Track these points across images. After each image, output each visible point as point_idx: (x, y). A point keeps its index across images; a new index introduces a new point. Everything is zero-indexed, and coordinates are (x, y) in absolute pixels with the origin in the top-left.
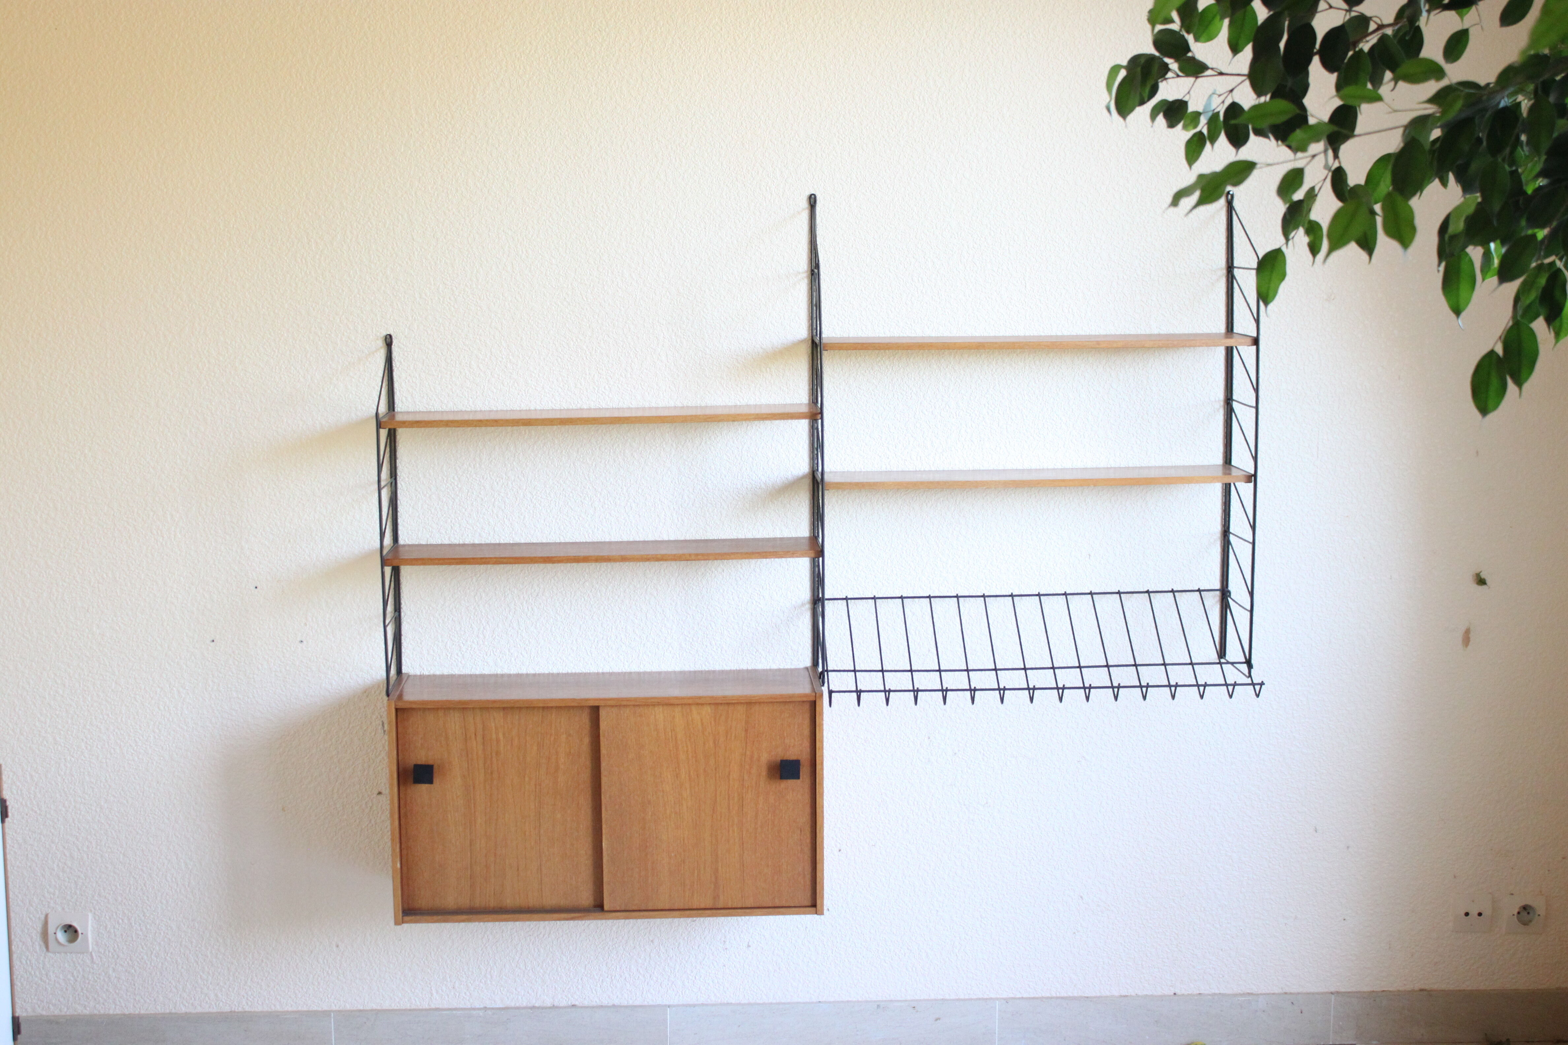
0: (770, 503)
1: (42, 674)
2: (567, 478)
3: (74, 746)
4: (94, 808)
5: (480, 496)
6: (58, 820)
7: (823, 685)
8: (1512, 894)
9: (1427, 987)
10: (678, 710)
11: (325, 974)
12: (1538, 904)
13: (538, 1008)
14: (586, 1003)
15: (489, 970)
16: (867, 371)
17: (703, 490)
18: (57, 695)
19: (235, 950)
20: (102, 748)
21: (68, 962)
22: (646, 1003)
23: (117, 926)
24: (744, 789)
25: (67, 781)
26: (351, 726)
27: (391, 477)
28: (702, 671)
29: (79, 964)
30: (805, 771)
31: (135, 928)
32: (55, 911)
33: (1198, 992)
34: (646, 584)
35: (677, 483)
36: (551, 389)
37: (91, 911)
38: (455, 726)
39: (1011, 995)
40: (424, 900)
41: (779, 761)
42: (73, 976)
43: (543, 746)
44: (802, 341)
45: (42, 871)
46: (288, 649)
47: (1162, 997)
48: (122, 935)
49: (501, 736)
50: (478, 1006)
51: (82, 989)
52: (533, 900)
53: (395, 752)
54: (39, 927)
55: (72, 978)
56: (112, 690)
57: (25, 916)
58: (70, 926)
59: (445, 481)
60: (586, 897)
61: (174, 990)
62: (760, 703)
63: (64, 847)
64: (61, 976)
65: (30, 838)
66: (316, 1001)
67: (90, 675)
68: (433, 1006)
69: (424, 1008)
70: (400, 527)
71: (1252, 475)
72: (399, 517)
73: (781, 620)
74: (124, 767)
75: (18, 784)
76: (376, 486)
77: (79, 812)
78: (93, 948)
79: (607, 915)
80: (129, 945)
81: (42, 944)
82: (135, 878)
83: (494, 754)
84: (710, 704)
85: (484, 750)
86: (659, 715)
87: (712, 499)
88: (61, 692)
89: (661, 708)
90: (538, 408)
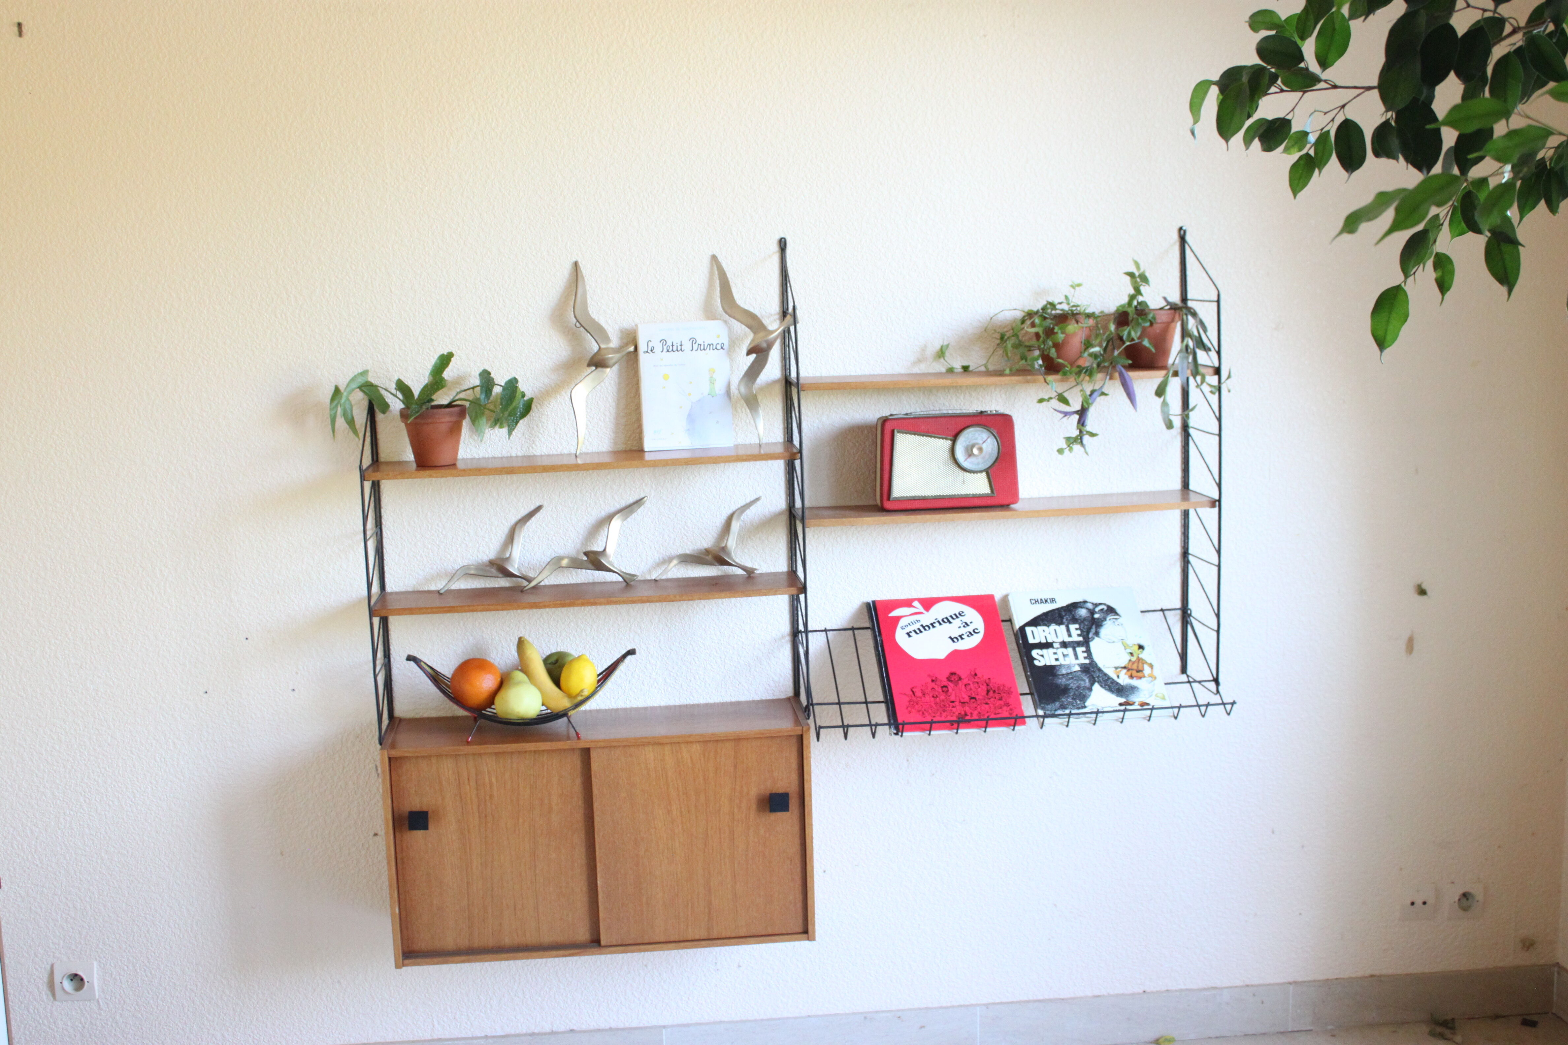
0: (749, 539)
1: (37, 730)
2: (550, 522)
3: (73, 800)
4: (95, 860)
5: (464, 542)
6: (60, 873)
7: (809, 718)
8: (1453, 883)
9: (1377, 973)
10: (667, 748)
11: (329, 1011)
12: (1478, 892)
13: (539, 1034)
14: (584, 1027)
15: (489, 1000)
16: (840, 409)
17: (683, 529)
18: (54, 751)
19: (239, 991)
20: (100, 801)
21: (75, 1009)
22: (641, 1025)
23: (122, 973)
24: (735, 822)
25: (67, 835)
26: (345, 770)
27: (376, 527)
28: (687, 705)
29: (86, 1011)
30: (794, 804)
31: (140, 974)
32: (61, 961)
33: (1166, 989)
34: (630, 622)
35: (657, 523)
36: (530, 435)
37: (96, 959)
38: (448, 771)
39: (991, 1001)
40: (423, 942)
41: (768, 795)
42: (81, 1023)
43: (536, 787)
44: (775, 382)
45: (46, 923)
46: (281, 697)
47: (1133, 995)
48: (127, 981)
49: (494, 780)
50: (479, 1035)
51: (90, 1035)
52: (530, 938)
53: (390, 801)
54: (45, 977)
55: (80, 1025)
56: (109, 744)
57: (30, 967)
58: (76, 975)
59: (429, 529)
60: (583, 934)
61: (181, 1032)
62: (748, 739)
63: (67, 899)
64: (69, 1024)
65: (32, 890)
66: (321, 1037)
67: (86, 730)
68: (435, 1037)
69: (427, 1039)
70: (387, 575)
71: (1216, 501)
72: (385, 565)
73: (763, 653)
74: (123, 819)
75: (19, 838)
76: (362, 535)
77: (80, 864)
78: (99, 995)
79: (604, 950)
80: (135, 991)
81: (49, 993)
82: (139, 926)
83: (488, 798)
84: (699, 741)
85: (477, 795)
86: (650, 754)
87: (692, 538)
88: (58, 748)
89: (651, 748)
90: (520, 454)
